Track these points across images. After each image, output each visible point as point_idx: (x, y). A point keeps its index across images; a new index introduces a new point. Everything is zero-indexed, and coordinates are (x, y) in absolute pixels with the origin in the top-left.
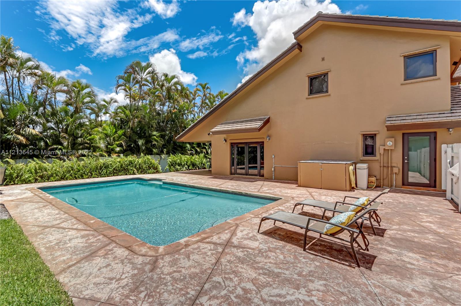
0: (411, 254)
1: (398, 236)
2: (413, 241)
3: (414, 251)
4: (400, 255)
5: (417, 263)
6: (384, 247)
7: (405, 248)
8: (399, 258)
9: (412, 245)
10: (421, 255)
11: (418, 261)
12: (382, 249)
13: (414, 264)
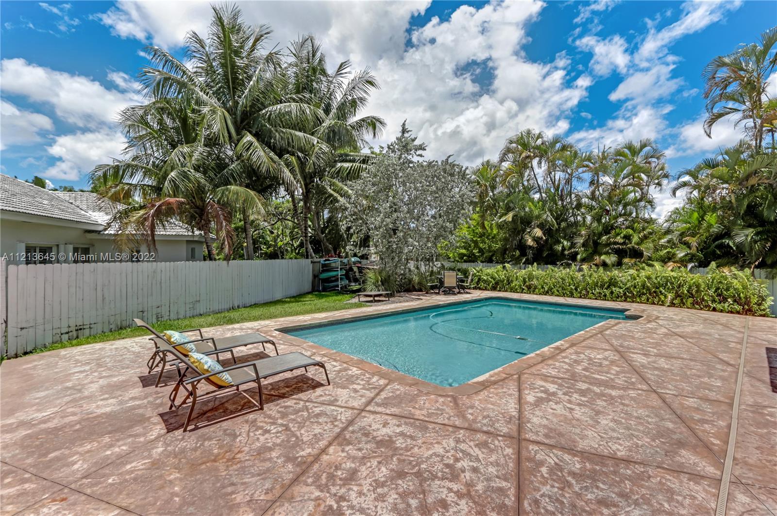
0: (108, 409)
1: (138, 429)
2: (110, 433)
3: (104, 417)
4: (121, 403)
5: (99, 403)
6: (145, 401)
7: (119, 414)
8: (120, 398)
9: (110, 425)
10: (95, 415)
11: (98, 407)
12: (146, 398)
13: (102, 400)
